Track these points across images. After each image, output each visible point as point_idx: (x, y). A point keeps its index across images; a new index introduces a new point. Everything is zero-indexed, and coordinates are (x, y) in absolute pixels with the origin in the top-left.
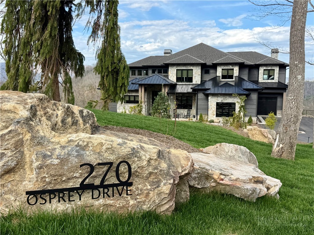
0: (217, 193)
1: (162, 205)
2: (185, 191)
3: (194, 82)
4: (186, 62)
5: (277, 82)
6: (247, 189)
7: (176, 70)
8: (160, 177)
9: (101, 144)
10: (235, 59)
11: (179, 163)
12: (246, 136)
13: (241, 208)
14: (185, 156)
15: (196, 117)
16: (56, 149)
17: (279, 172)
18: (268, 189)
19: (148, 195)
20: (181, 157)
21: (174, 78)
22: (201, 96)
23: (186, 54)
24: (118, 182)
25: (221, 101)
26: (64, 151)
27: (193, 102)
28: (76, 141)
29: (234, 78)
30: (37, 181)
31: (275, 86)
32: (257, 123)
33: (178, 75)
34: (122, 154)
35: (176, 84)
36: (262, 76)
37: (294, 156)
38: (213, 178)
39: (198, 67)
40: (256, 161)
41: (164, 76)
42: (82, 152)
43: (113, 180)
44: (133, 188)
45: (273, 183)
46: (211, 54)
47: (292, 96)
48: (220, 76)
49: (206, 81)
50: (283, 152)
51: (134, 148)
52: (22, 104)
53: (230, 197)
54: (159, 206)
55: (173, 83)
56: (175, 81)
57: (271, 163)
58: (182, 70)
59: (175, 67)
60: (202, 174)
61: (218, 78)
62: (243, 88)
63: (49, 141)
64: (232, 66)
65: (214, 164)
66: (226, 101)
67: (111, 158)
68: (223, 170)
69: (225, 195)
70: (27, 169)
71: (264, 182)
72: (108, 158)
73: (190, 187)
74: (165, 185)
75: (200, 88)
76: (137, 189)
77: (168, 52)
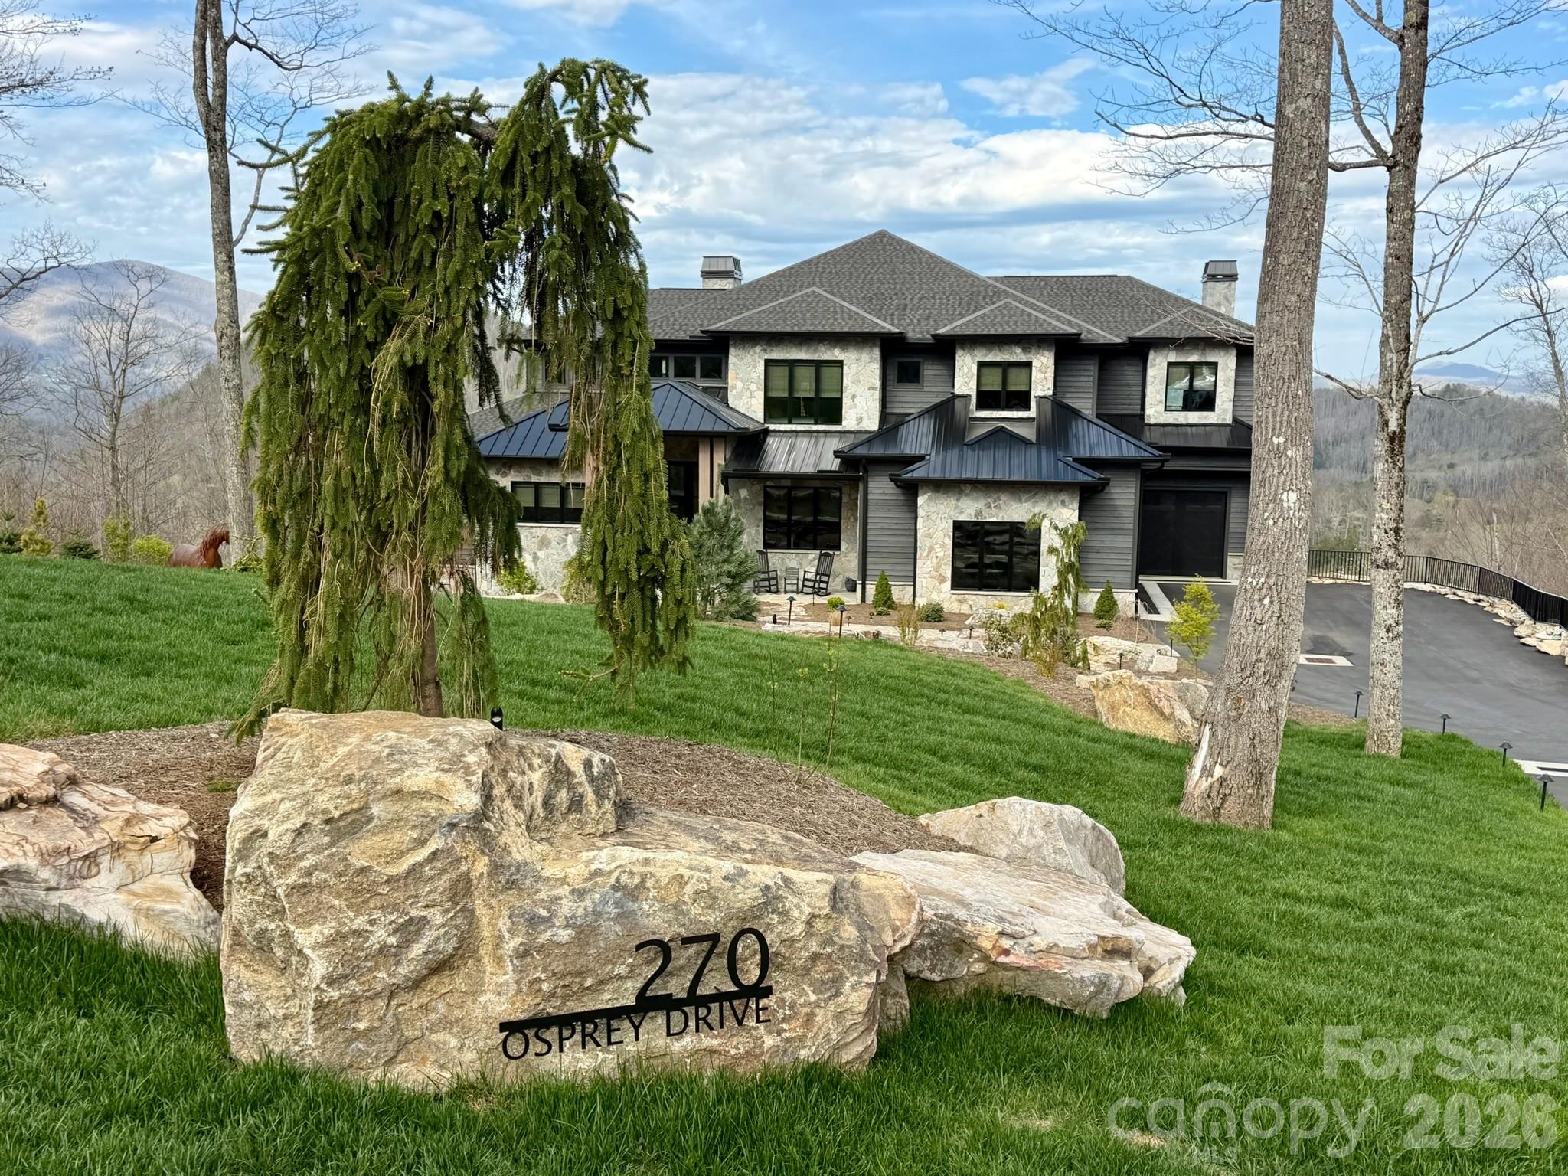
0: (989, 992)
1: (846, 1044)
2: (896, 994)
3: (849, 422)
4: (811, 329)
5: (1229, 421)
6: (1082, 980)
7: (762, 363)
8: (840, 967)
9: (680, 881)
10: (1040, 315)
11: (884, 917)
12: (1083, 712)
13: (1064, 1040)
14: (901, 892)
15: (859, 588)
16: (560, 899)
17: (1202, 886)
18: (1147, 972)
19: (810, 1018)
20: (889, 897)
21: (754, 401)
22: (880, 489)
23: (809, 285)
24: (734, 989)
25: (973, 513)
26: (582, 904)
27: (844, 515)
28: (611, 872)
29: (1033, 404)
30: (519, 991)
31: (1219, 441)
32: (1136, 618)
33: (771, 385)
34: (737, 905)
35: (766, 432)
36: (1158, 392)
37: (1267, 813)
38: (979, 949)
39: (867, 350)
40: (1116, 856)
41: (705, 390)
42: (631, 905)
43: (717, 981)
44: (770, 1002)
45: (1167, 951)
46: (925, 287)
47: (1261, 575)
48: (967, 397)
49: (902, 420)
50: (1224, 798)
51: (768, 888)
52: (456, 771)
53: (1031, 1003)
54: (838, 1048)
55: (752, 427)
56: (759, 416)
57: (1178, 844)
58: (792, 364)
59: (758, 349)
60: (944, 936)
61: (958, 404)
62: (1076, 455)
63: (538, 878)
64: (1025, 350)
65: (976, 897)
66: (997, 515)
67: (710, 919)
68: (1008, 917)
69: (1015, 1001)
70: (485, 960)
71: (1134, 952)
72: (702, 918)
73: (909, 978)
74: (853, 988)
75: (877, 451)
76: (782, 1002)
77: (722, 267)
